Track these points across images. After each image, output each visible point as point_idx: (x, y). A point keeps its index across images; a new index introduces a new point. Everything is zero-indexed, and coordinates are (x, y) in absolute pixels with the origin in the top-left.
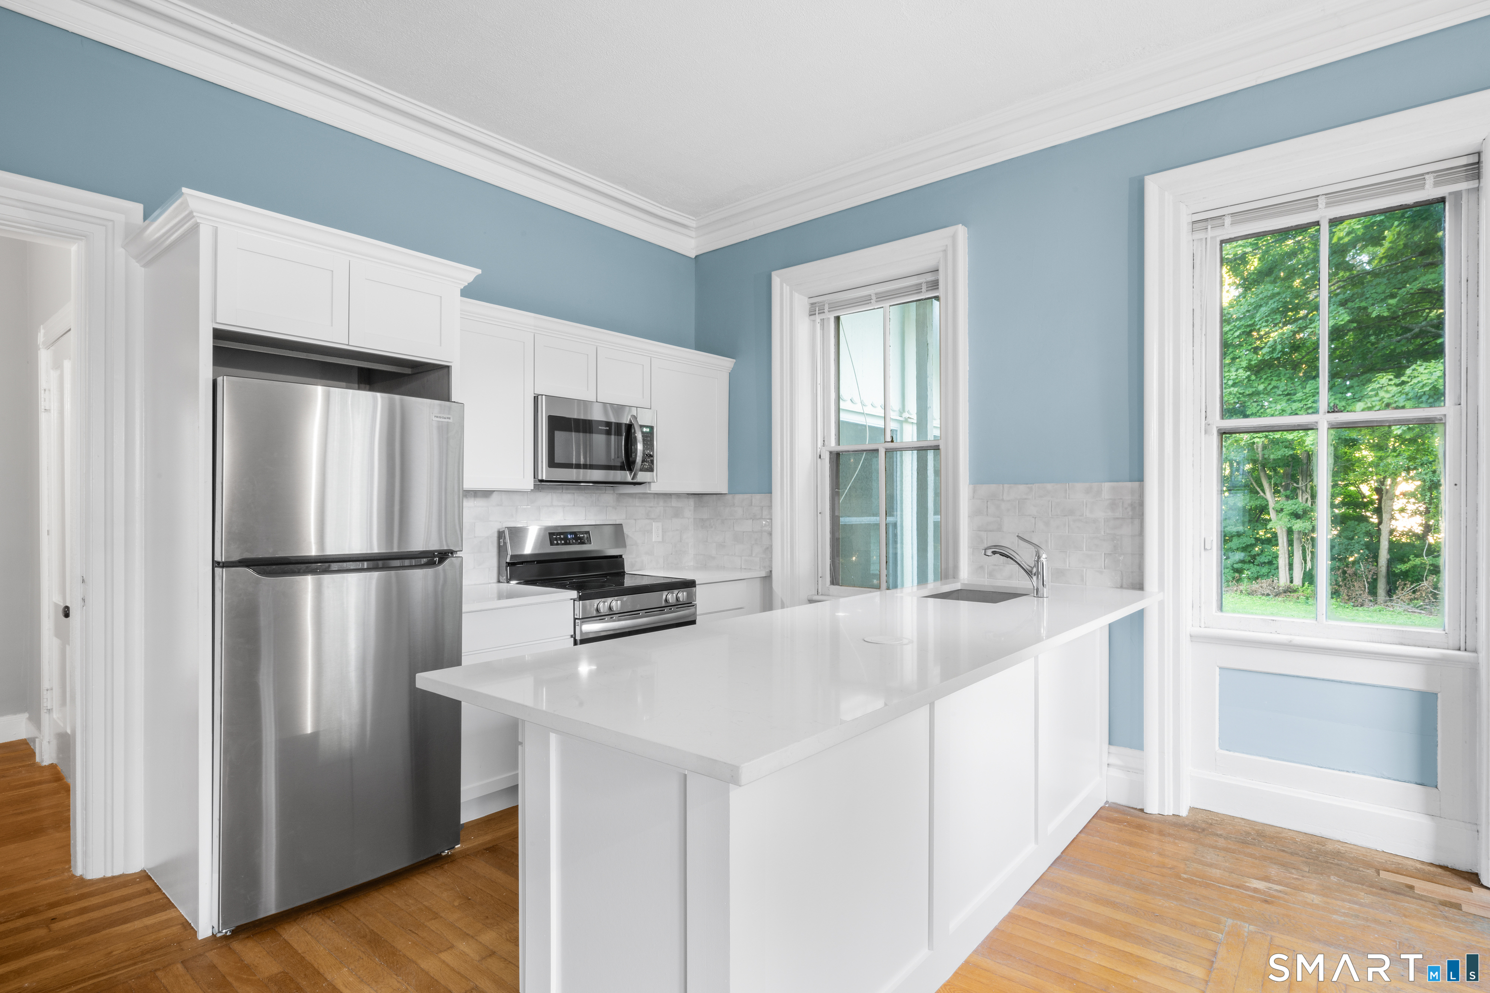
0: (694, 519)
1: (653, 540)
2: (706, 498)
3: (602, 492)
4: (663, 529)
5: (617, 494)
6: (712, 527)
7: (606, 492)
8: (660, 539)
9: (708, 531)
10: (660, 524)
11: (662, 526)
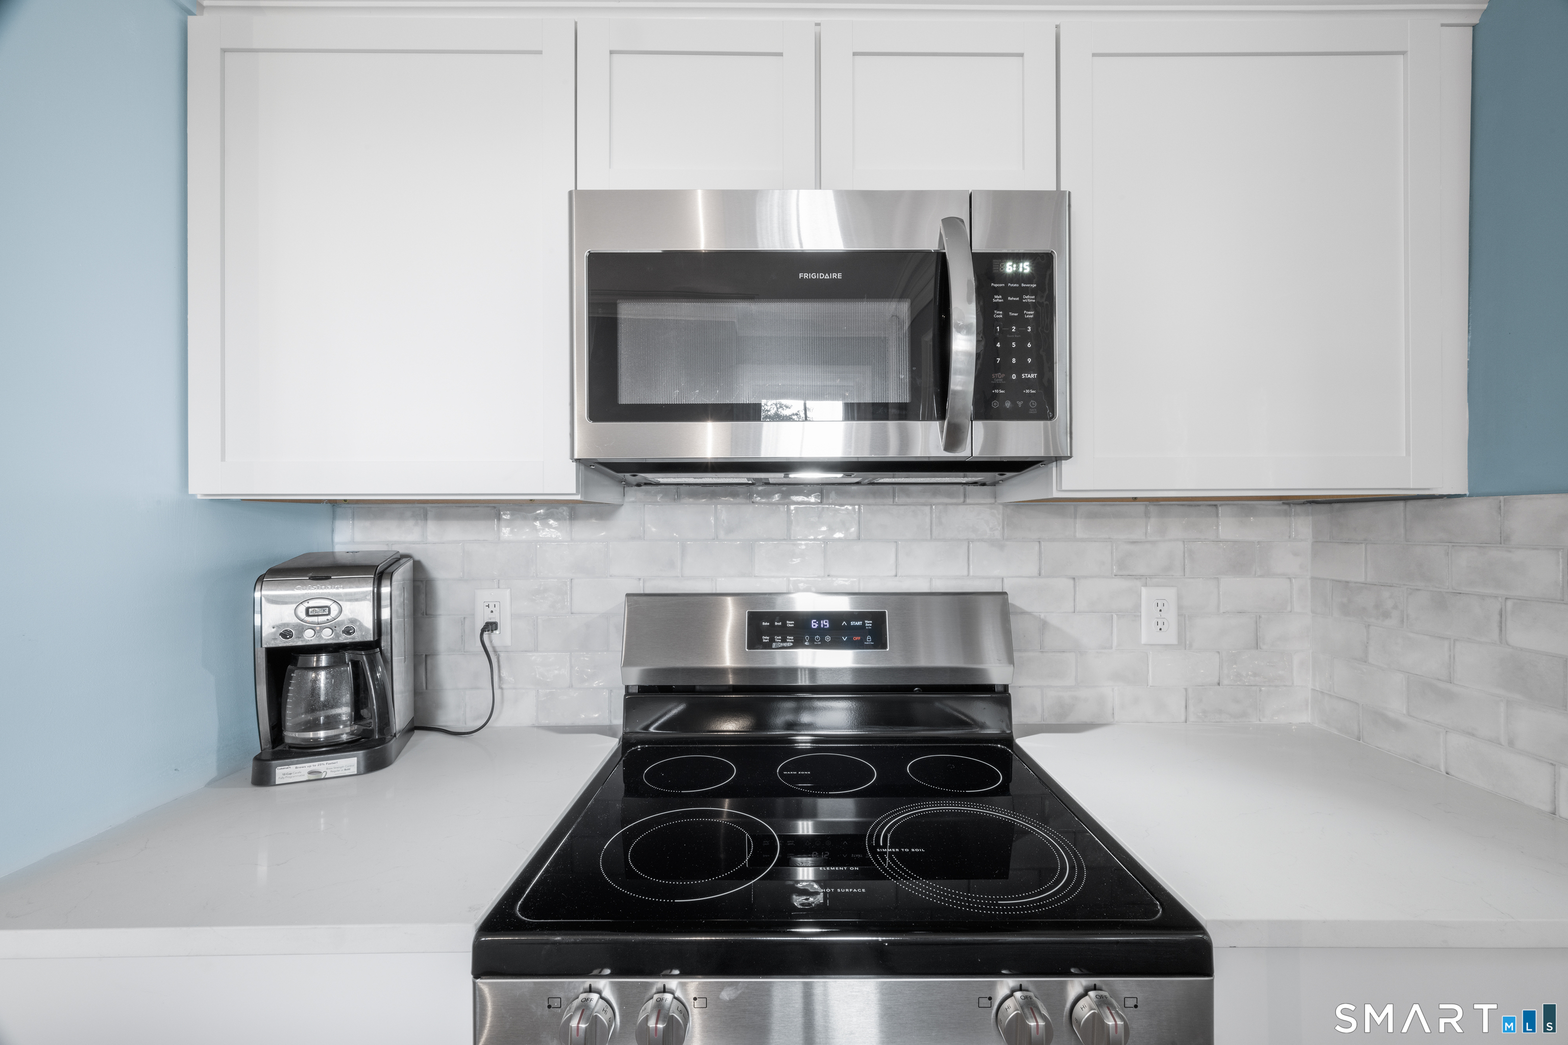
0: (1313, 579)
1: (1144, 640)
2: (1360, 515)
3: (954, 501)
4: (1180, 608)
5: (1006, 505)
6: (1386, 615)
7: (968, 501)
8: (1170, 636)
9: (1368, 626)
10: (1169, 594)
11: (1179, 597)
